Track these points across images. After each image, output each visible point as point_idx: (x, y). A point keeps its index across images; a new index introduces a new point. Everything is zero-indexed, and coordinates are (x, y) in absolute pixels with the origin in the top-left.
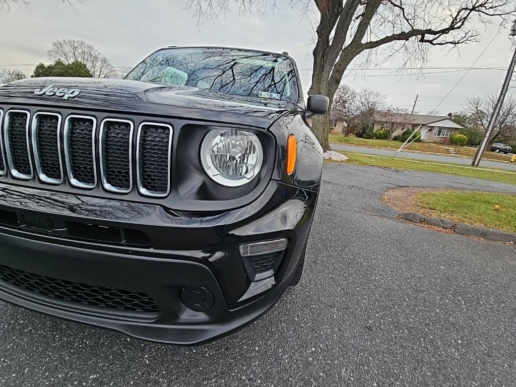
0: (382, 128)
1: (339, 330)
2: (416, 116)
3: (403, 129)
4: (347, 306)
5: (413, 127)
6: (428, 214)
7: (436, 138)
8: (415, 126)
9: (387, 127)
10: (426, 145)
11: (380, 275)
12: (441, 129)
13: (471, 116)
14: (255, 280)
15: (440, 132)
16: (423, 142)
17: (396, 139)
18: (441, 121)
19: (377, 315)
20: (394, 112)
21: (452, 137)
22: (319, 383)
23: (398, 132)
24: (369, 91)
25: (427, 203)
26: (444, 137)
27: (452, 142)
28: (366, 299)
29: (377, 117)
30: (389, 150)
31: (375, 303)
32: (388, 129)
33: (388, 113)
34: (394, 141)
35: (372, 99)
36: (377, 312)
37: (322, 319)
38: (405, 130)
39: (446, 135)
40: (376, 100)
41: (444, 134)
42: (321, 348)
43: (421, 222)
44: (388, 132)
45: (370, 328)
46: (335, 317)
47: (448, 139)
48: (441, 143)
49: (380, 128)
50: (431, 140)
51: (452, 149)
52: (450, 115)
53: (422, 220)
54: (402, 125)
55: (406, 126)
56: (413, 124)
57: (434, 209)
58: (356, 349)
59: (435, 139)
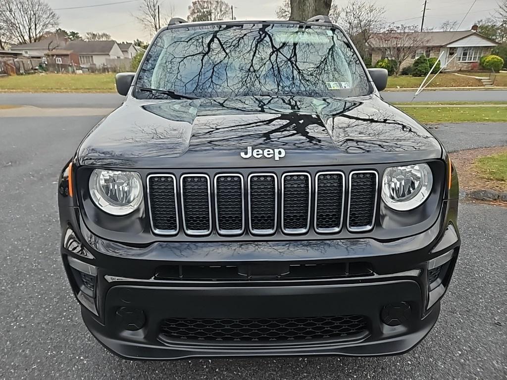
0: (383, 58)
1: (472, 331)
2: (431, 35)
3: (413, 57)
4: (468, 308)
5: (427, 52)
6: (498, 188)
7: (461, 64)
8: (429, 49)
9: (392, 56)
10: (449, 76)
11: (482, 271)
12: (466, 51)
13: (502, 25)
14: (431, 289)
15: (465, 54)
16: (445, 73)
17: (405, 72)
18: (465, 39)
19: (499, 311)
20: (399, 31)
21: (483, 60)
22: (480, 376)
23: (408, 62)
24: (359, 4)
25: (491, 173)
26: (472, 61)
27: (484, 68)
28: (481, 298)
29: (375, 43)
30: (398, 91)
31: (492, 301)
32: (394, 59)
33: (390, 34)
34: (404, 76)
35: (365, 17)
36: (498, 309)
37: (451, 325)
38: (417, 58)
39: (473, 58)
40: (371, 17)
41: (471, 58)
42: (465, 350)
43: (495, 200)
44: (394, 62)
45: (499, 324)
46: (462, 321)
47: (478, 64)
48: (469, 71)
49: (380, 59)
50: (455, 69)
51: (485, 78)
52: (475, 27)
53: (496, 197)
54: (411, 50)
55: (419, 51)
56: (428, 47)
57: (503, 180)
58: (496, 344)
59: (460, 66)
